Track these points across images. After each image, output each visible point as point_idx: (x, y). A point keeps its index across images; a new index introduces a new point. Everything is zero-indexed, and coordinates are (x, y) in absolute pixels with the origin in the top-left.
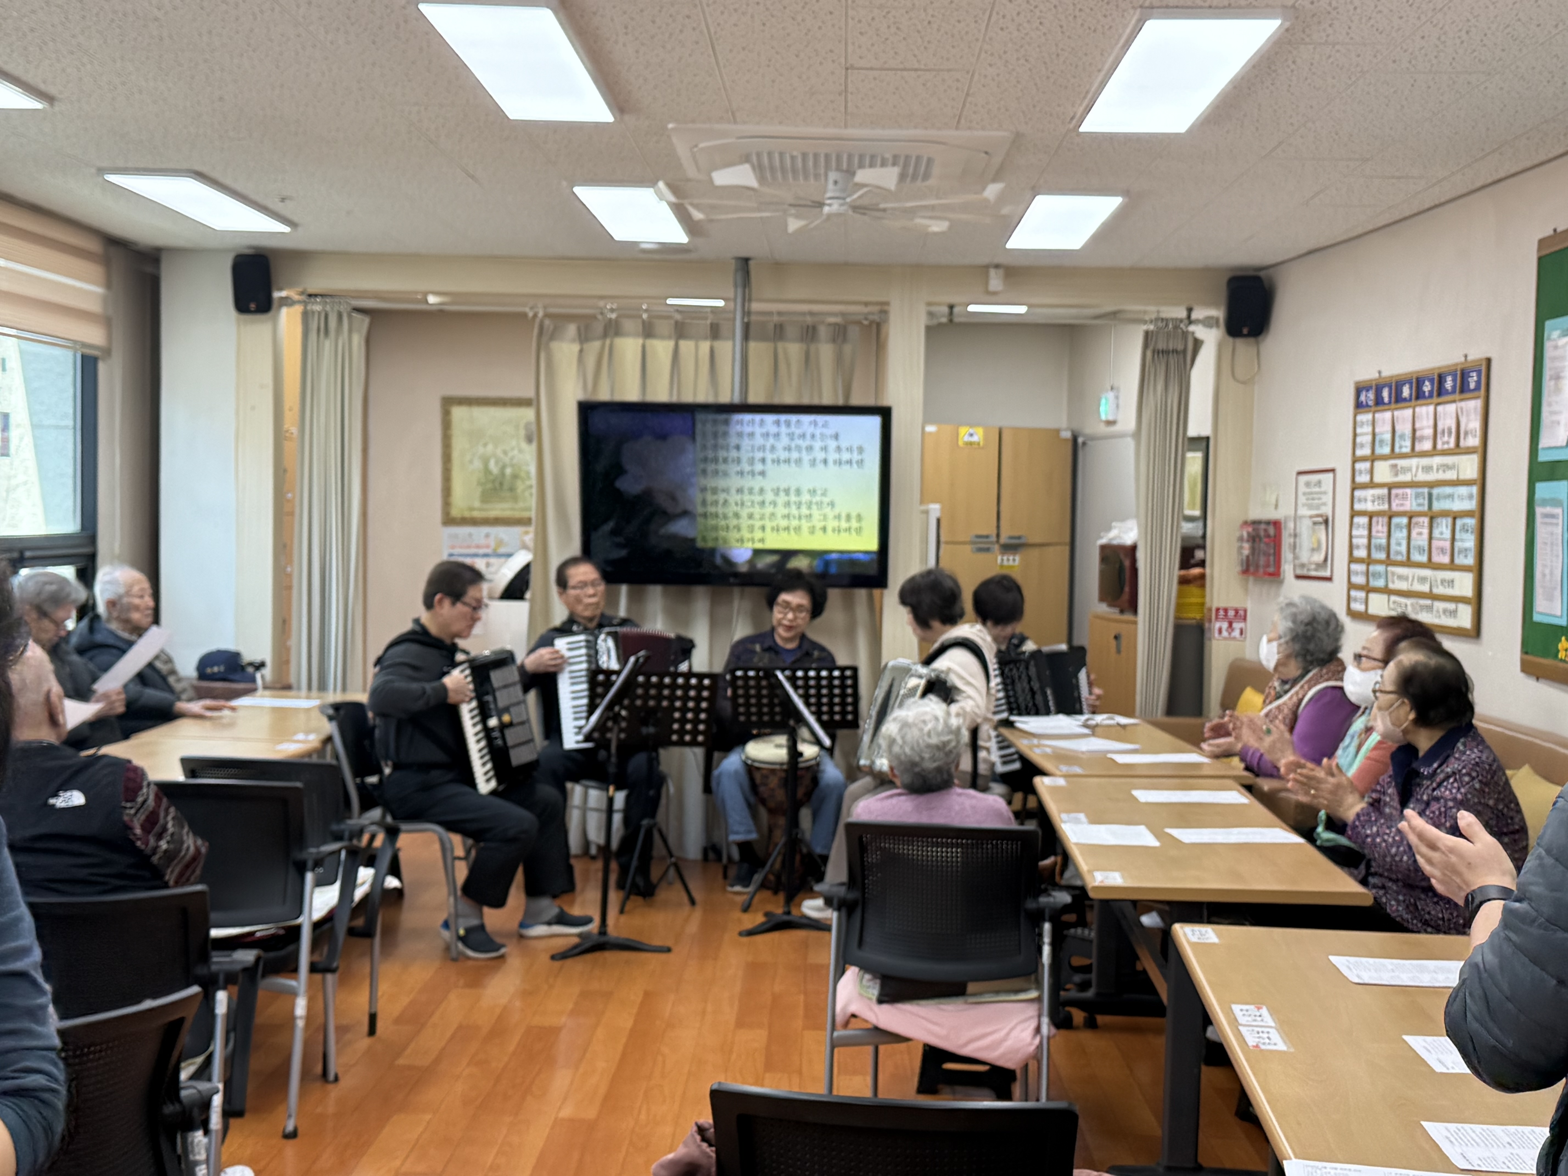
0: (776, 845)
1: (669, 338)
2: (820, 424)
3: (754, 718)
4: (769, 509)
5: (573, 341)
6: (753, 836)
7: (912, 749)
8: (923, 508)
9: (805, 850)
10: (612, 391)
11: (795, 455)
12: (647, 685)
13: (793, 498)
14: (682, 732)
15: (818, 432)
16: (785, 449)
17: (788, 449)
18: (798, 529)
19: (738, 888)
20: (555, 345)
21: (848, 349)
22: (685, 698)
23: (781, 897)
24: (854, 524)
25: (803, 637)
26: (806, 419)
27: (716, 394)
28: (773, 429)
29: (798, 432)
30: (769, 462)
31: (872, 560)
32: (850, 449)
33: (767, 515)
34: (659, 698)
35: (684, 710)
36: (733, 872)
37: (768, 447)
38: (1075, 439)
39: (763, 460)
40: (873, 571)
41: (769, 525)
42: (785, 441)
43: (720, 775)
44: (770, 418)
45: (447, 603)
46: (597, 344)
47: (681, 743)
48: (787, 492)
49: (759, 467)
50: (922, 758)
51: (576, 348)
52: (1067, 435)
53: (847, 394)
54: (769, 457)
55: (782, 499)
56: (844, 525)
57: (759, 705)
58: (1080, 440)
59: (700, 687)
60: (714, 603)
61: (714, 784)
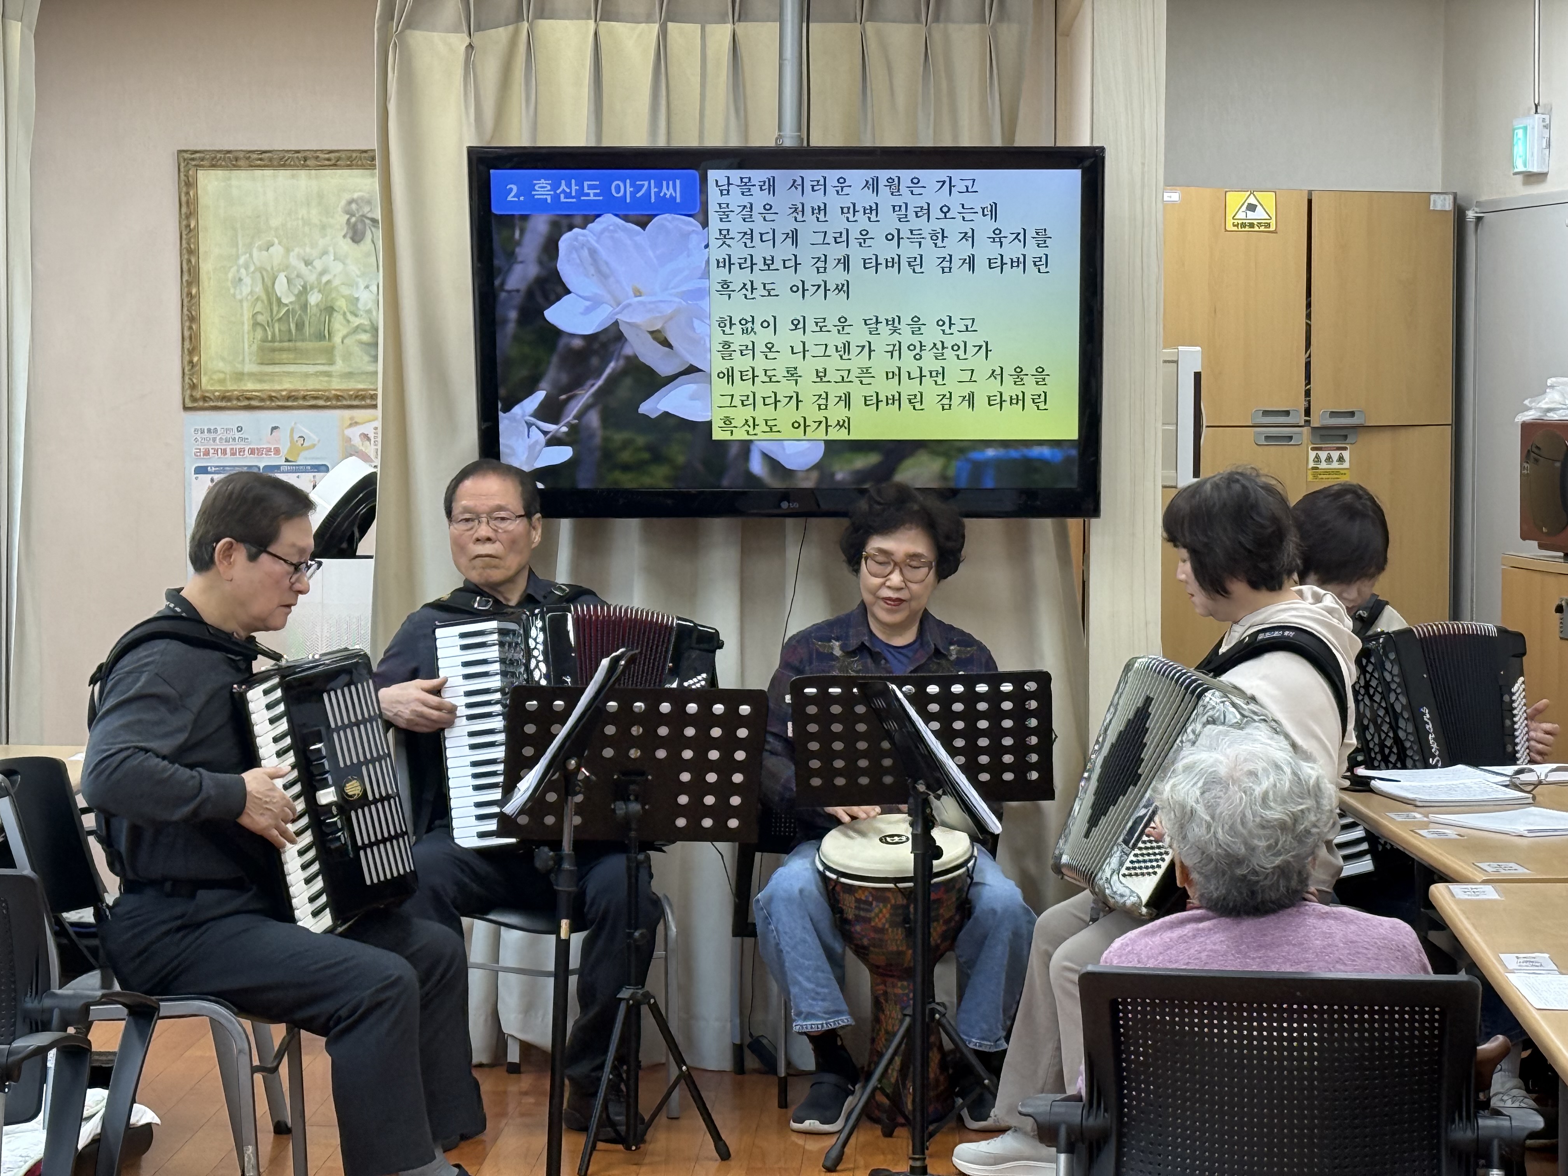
0: (891, 1035)
1: (649, 19)
2: (961, 186)
3: (840, 781)
4: (858, 361)
5: (456, 30)
6: (845, 1020)
7: (1232, 830)
8: (1168, 353)
9: (948, 1044)
10: (534, 130)
11: (909, 250)
12: (625, 717)
13: (907, 337)
14: (696, 811)
15: (955, 202)
16: (889, 238)
17: (895, 237)
18: (918, 400)
19: (810, 1124)
20: (418, 38)
21: (1009, 33)
22: (702, 743)
23: (903, 1140)
24: (1031, 388)
25: (925, 618)
26: (930, 177)
27: (745, 130)
28: (867, 198)
29: (914, 202)
30: (856, 263)
31: (1068, 460)
32: (1020, 237)
33: (855, 372)
34: (650, 741)
35: (700, 766)
36: (800, 1093)
37: (854, 234)
38: (1460, 213)
39: (845, 262)
40: (1071, 483)
41: (858, 393)
42: (888, 221)
43: (770, 900)
44: (857, 177)
45: (240, 555)
46: (502, 34)
47: (695, 834)
48: (894, 324)
49: (835, 276)
50: (1252, 849)
51: (460, 41)
52: (1444, 204)
53: (1010, 125)
54: (857, 254)
55: (884, 339)
56: (1010, 389)
57: (851, 755)
58: (1471, 215)
59: (731, 721)
60: (745, 553)
61: (757, 916)
